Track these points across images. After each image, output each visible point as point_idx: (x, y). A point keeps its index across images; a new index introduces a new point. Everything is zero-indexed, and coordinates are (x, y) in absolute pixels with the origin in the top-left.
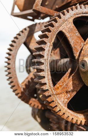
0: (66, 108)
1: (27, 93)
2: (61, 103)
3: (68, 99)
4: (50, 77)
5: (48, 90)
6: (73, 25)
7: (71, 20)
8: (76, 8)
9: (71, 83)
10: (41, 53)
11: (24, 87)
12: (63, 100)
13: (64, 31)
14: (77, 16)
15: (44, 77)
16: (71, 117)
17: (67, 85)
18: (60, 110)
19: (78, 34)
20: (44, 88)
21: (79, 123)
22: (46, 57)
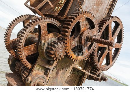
0: (25, 58)
1: (11, 46)
2: (24, 54)
3: (28, 54)
4: (25, 41)
5: (21, 45)
6: (46, 25)
7: (47, 23)
8: (51, 19)
9: (33, 48)
10: (26, 29)
11: (12, 42)
12: (25, 53)
13: (41, 25)
14: (50, 22)
15: (22, 39)
16: (25, 62)
17: (30, 48)
18: (22, 57)
19: (46, 30)
20: (20, 44)
21: (28, 67)
22: (27, 32)
